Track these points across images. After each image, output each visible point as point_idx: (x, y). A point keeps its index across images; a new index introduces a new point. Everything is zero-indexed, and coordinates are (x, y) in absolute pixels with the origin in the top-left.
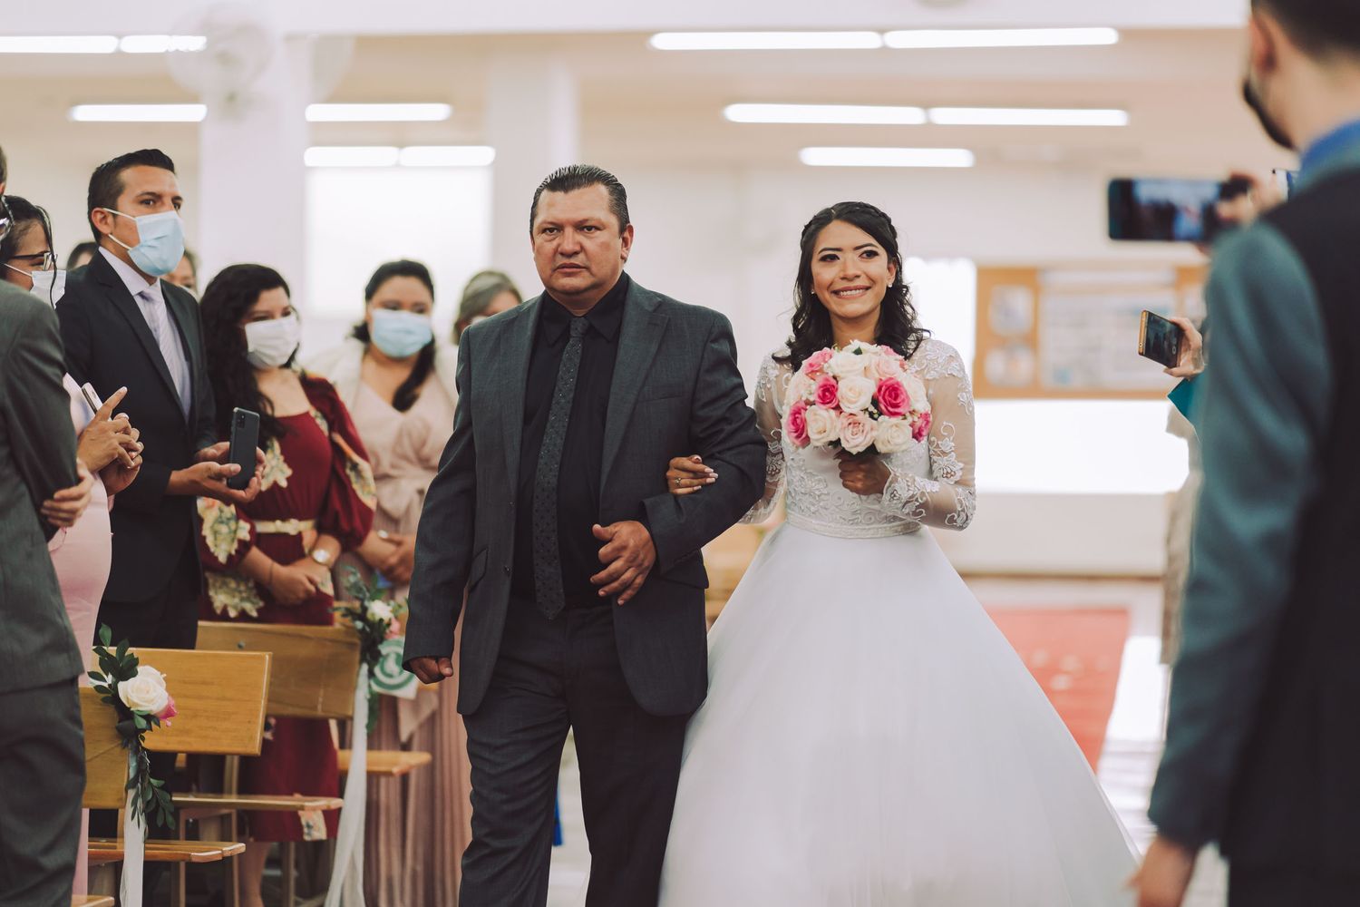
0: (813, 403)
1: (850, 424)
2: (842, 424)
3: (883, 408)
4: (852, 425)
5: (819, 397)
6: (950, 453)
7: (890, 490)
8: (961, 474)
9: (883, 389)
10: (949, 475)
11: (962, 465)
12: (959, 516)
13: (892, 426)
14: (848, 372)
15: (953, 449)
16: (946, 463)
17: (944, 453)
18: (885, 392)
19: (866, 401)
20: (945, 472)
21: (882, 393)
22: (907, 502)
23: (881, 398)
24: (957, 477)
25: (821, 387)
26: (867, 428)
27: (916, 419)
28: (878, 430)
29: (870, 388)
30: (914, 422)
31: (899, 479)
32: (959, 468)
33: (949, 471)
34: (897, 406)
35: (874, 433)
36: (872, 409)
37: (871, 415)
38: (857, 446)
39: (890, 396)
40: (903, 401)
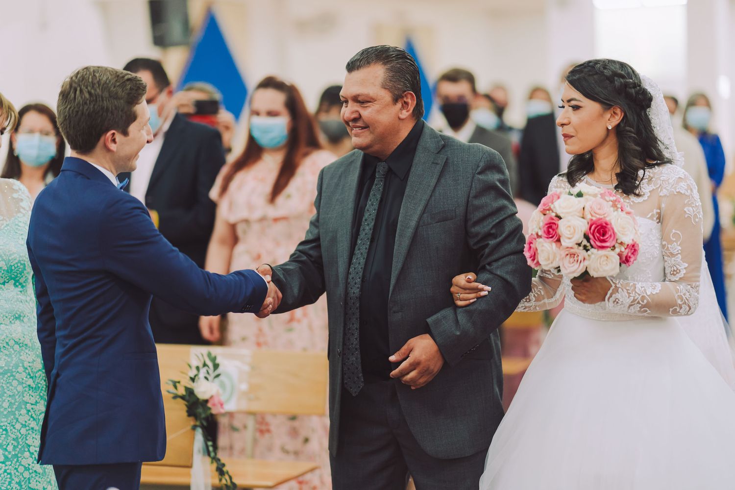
0: (539, 236)
1: (567, 255)
2: (561, 255)
3: (592, 243)
4: (569, 256)
5: (544, 232)
6: (677, 254)
7: (612, 299)
8: (685, 271)
9: (593, 228)
10: (675, 273)
11: (686, 265)
12: (681, 308)
13: (601, 257)
14: (567, 213)
15: (680, 252)
16: (673, 263)
17: (672, 255)
18: (594, 231)
19: (579, 237)
20: (672, 270)
21: (592, 231)
22: (630, 305)
23: (591, 236)
24: (681, 275)
25: (547, 224)
26: (580, 258)
27: (623, 249)
28: (589, 260)
29: (582, 226)
30: (621, 251)
31: (620, 290)
32: (683, 267)
33: (675, 269)
34: (604, 241)
35: (586, 263)
36: (585, 242)
37: (586, 248)
38: (574, 272)
39: (599, 232)
40: (611, 236)
